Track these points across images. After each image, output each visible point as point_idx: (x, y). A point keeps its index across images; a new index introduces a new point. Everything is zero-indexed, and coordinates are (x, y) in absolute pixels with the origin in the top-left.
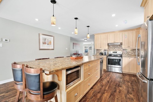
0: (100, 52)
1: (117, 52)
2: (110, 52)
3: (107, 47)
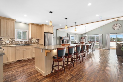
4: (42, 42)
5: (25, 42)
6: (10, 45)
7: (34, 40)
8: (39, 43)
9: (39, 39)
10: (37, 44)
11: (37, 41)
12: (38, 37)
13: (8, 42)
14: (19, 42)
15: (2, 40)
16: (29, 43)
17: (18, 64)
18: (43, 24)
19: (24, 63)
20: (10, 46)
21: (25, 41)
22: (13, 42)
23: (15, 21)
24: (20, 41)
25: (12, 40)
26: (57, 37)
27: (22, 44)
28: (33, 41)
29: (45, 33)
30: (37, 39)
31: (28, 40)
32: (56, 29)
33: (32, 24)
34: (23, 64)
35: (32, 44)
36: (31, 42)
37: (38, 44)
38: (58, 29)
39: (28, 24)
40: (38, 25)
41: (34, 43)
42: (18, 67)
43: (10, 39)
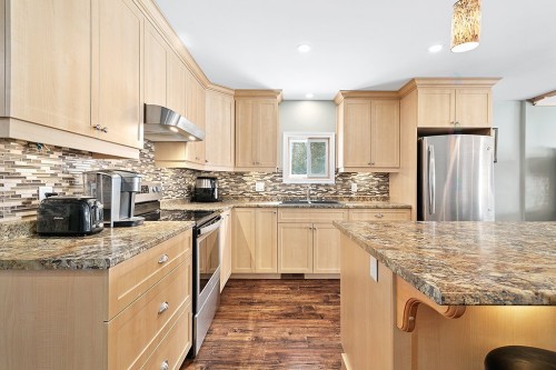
1: (147, 190)
4: (404, 191)
5: (321, 188)
6: (265, 199)
7: (362, 179)
8: (386, 199)
9: (386, 175)
10: (375, 203)
11: (378, 187)
12: (383, 164)
13: (260, 187)
14: (298, 186)
15: (244, 182)
16: (336, 194)
17: (282, 293)
18: (413, 80)
19: (304, 298)
20: (258, 207)
21: (318, 185)
22: (275, 189)
23: (279, 97)
24: (300, 185)
25: (271, 180)
26: (531, 159)
27: (308, 200)
28: (354, 188)
29: (422, 133)
30: (377, 175)
31: (332, 181)
32: (522, 103)
33: (350, 95)
34: (299, 298)
35: (351, 199)
36: (349, 189)
37: (380, 204)
38: (532, 101)
39: (333, 102)
40: (378, 98)
41: (363, 196)
42: (275, 309)
43: (267, 178)
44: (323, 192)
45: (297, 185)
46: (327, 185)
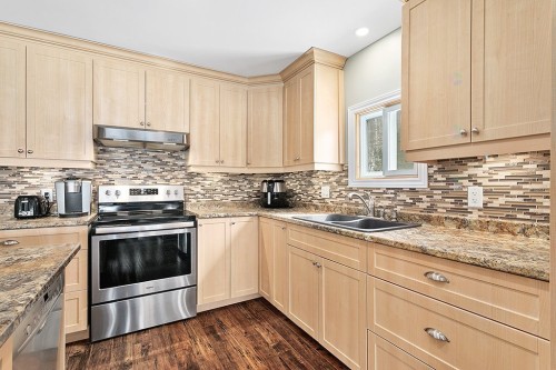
0: (19, 189)
1: (155, 192)
2: (112, 189)
3: (89, 153)
5: (402, 196)
7: (495, 178)
13: (325, 192)
16: (431, 208)
21: (398, 190)
22: (340, 195)
24: (370, 190)
25: (337, 181)
31: (422, 181)
36: (460, 199)
41: (499, 219)
43: (332, 179)
44: (406, 204)
45: (366, 189)
46: (413, 190)
